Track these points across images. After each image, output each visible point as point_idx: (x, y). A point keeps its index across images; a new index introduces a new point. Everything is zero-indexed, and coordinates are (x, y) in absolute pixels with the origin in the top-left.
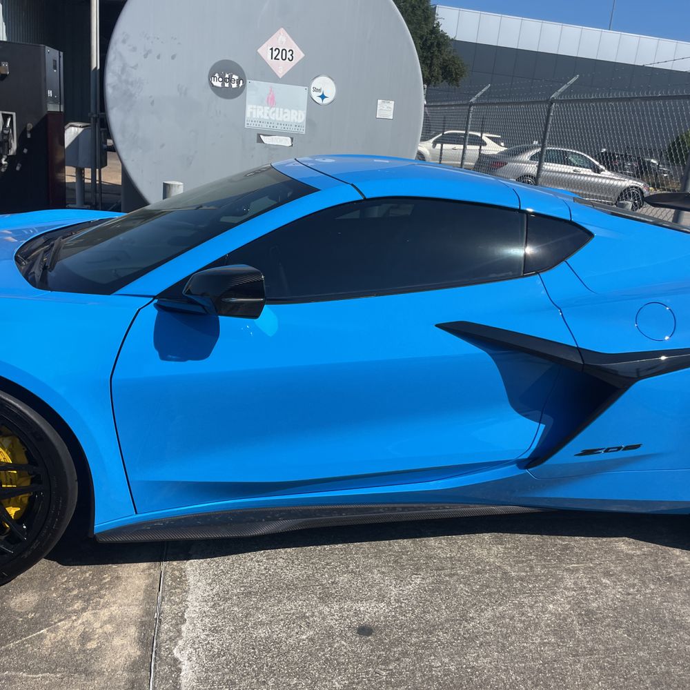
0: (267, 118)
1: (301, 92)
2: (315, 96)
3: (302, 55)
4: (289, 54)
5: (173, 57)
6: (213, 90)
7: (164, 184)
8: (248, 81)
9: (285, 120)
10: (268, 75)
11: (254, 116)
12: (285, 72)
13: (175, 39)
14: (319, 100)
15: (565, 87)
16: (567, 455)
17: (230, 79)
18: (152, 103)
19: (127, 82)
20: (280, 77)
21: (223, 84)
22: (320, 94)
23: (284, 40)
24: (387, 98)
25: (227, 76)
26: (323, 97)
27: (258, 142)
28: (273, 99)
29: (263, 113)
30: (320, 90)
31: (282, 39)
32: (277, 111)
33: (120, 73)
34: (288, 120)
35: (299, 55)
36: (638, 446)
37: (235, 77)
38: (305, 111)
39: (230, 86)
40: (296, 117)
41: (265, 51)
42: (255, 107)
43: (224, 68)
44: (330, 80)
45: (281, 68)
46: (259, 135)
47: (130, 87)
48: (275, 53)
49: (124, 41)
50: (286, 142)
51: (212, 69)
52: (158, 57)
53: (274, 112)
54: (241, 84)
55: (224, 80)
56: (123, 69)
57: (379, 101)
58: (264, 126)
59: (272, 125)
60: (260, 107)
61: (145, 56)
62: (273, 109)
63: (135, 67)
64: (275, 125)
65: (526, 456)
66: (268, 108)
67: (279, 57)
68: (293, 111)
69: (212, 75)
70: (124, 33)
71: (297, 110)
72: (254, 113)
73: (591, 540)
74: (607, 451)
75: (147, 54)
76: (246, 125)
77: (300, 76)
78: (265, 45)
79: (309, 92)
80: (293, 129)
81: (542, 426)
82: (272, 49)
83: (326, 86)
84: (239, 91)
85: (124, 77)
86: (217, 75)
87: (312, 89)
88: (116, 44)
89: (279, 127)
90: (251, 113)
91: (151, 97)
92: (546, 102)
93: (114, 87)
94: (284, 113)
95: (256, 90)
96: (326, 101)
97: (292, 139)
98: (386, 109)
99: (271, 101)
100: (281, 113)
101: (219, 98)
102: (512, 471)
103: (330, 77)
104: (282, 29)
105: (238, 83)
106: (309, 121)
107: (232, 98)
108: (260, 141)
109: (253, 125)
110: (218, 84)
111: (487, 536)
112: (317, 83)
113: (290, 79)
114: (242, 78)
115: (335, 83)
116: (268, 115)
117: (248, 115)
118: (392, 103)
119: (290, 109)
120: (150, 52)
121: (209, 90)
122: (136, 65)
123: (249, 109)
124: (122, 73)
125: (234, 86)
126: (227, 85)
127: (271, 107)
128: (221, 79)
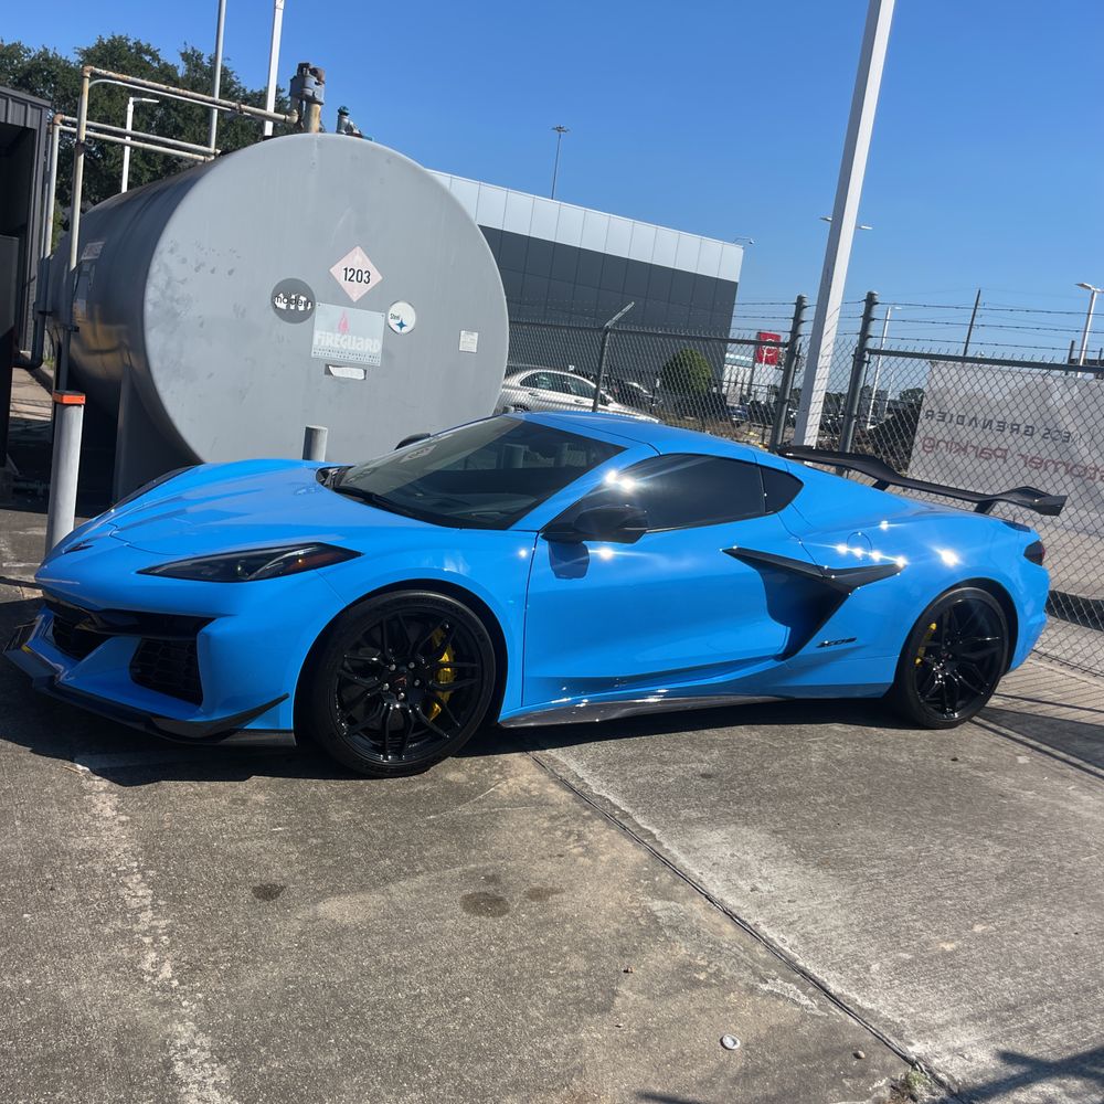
0: (338, 346)
1: (378, 318)
2: (393, 323)
3: (380, 278)
4: (365, 276)
5: (231, 273)
6: (276, 312)
7: (307, 428)
8: (317, 304)
9: (358, 350)
10: (341, 298)
11: (323, 344)
12: (360, 297)
13: (235, 251)
14: (397, 329)
15: (619, 315)
16: (810, 648)
17: (297, 302)
18: (202, 325)
19: (172, 299)
20: (355, 300)
21: (288, 306)
22: (399, 322)
23: (360, 260)
24: (471, 330)
25: (293, 297)
26: (401, 325)
27: (326, 373)
28: (345, 325)
29: (333, 341)
30: (398, 318)
31: (358, 259)
32: (350, 340)
33: (163, 287)
34: (361, 349)
35: (376, 277)
36: (853, 640)
37: (303, 299)
38: (381, 341)
39: (296, 308)
40: (372, 347)
41: (338, 271)
42: (324, 333)
43: (290, 289)
44: (410, 307)
45: (356, 291)
46: (327, 366)
47: (175, 304)
48: (350, 274)
49: (172, 251)
50: (358, 374)
51: (277, 286)
52: (213, 271)
53: (346, 340)
54: (309, 307)
55: (290, 302)
56: (168, 284)
57: (463, 332)
58: (334, 355)
59: (343, 355)
60: (329, 334)
61: (197, 270)
62: (345, 337)
63: (183, 282)
64: (347, 355)
65: (781, 652)
66: (339, 335)
67: (354, 278)
68: (367, 340)
69: (275, 296)
70: (172, 241)
71: (372, 338)
72: (323, 341)
73: (814, 726)
74: (836, 643)
75: (199, 267)
76: (313, 355)
77: (378, 301)
78: (338, 265)
79: (386, 320)
80: (366, 360)
81: (789, 629)
82: (346, 269)
83: (405, 313)
84: (307, 315)
85: (169, 292)
86: (281, 295)
87: (390, 316)
88: (161, 253)
89: (351, 358)
90: (320, 341)
91: (200, 317)
92: (601, 329)
93: (155, 305)
94: (357, 341)
95: (325, 313)
96: (405, 330)
97: (365, 371)
98: (469, 342)
99: (343, 327)
100: (354, 341)
101: (284, 322)
102: (772, 664)
103: (409, 303)
104: (358, 248)
105: (306, 305)
106: (386, 352)
107: (299, 322)
108: (328, 372)
109: (320, 354)
110: (282, 305)
111: (742, 727)
112: (394, 309)
113: (366, 303)
114: (311, 300)
115: (415, 311)
116: (339, 343)
117: (315, 342)
118: (476, 334)
119: (365, 338)
120: (203, 265)
121: (272, 312)
122: (185, 280)
123: (317, 335)
124: (167, 288)
125: (301, 308)
126: (292, 307)
127: (343, 334)
128: (286, 300)
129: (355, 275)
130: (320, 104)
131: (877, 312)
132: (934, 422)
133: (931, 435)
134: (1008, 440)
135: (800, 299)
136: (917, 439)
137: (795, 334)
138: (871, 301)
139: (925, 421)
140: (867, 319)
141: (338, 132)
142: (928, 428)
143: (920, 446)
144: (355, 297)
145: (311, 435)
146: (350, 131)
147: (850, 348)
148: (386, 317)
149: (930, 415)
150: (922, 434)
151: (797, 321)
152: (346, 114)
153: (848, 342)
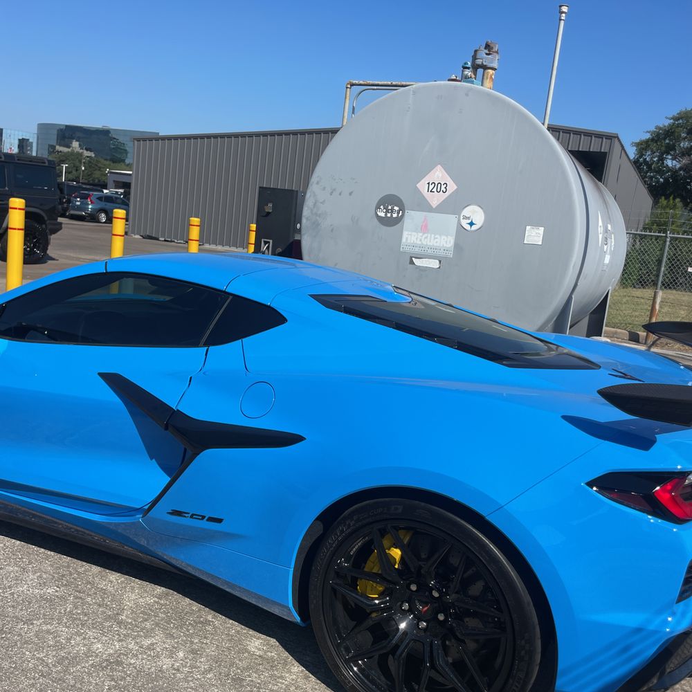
0: (420, 243)
1: (452, 219)
2: (465, 223)
3: (455, 187)
4: (443, 188)
5: (350, 194)
6: (378, 220)
8: (406, 211)
9: (435, 245)
10: (424, 206)
11: (409, 241)
12: (438, 203)
13: (353, 179)
14: (468, 227)
17: (392, 210)
18: (332, 230)
19: (316, 214)
20: (434, 207)
21: (386, 215)
22: (469, 221)
23: (440, 175)
24: (536, 224)
25: (390, 207)
26: (471, 224)
27: (410, 263)
28: (426, 226)
29: (417, 239)
30: (468, 218)
31: (439, 174)
32: (429, 238)
33: (312, 207)
34: (438, 244)
35: (452, 187)
37: (396, 208)
38: (454, 237)
39: (392, 215)
40: (445, 242)
41: (422, 186)
42: (410, 233)
43: (389, 201)
46: (411, 257)
47: (318, 218)
48: (431, 187)
49: (318, 183)
50: (434, 264)
51: (379, 202)
52: (340, 194)
53: (426, 238)
54: (400, 214)
55: (387, 211)
56: (315, 204)
57: (528, 228)
58: (417, 249)
59: (423, 249)
60: (414, 233)
61: (331, 194)
62: (426, 235)
63: (323, 203)
64: (426, 249)
66: (421, 234)
67: (435, 190)
68: (443, 237)
69: (378, 207)
70: (318, 176)
71: (447, 236)
72: (409, 239)
75: (332, 192)
76: (401, 249)
77: (453, 206)
78: (422, 181)
79: (459, 220)
80: (442, 253)
82: (429, 183)
83: (476, 214)
84: (399, 220)
85: (315, 210)
86: (382, 207)
87: (462, 218)
88: (312, 185)
89: (429, 251)
90: (407, 238)
91: (331, 225)
93: (307, 219)
94: (435, 238)
95: (413, 218)
96: (474, 228)
97: (440, 262)
98: (534, 236)
99: (424, 228)
100: (433, 238)
101: (382, 226)
103: (480, 206)
104: (439, 166)
105: (398, 213)
106: (457, 245)
108: (412, 262)
109: (407, 249)
110: (382, 214)
112: (466, 212)
113: (443, 208)
114: (402, 209)
115: (484, 212)
116: (421, 240)
117: (404, 240)
118: (542, 229)
119: (440, 235)
120: (334, 190)
121: (376, 220)
122: (324, 201)
123: (405, 234)
124: (314, 207)
125: (395, 215)
126: (389, 215)
127: (424, 233)
128: (385, 211)
129: (437, 187)
130: (493, 69)
144: (434, 204)
148: (459, 217)
152: (468, 68)
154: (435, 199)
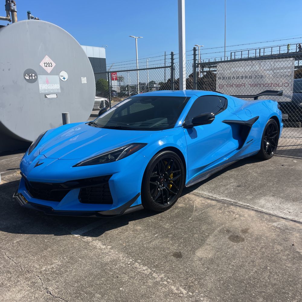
1: (56, 77)
2: (62, 78)
4: (50, 65)
5: (9, 70)
6: (26, 80)
7: (62, 114)
8: (38, 76)
9: (53, 88)
10: (45, 73)
11: (42, 88)
12: (51, 71)
13: (9, 62)
14: (63, 80)
16: (245, 145)
17: (32, 76)
18: (4, 88)
20: (49, 73)
21: (29, 78)
22: (63, 77)
24: (84, 77)
25: (30, 75)
26: (64, 78)
27: (45, 98)
29: (45, 87)
30: (62, 76)
31: (47, 59)
32: (50, 86)
35: (54, 64)
36: (252, 140)
37: (33, 75)
38: (59, 84)
39: (32, 78)
40: (57, 87)
41: (42, 64)
42: (42, 85)
43: (29, 72)
44: (65, 72)
46: (45, 95)
48: (46, 65)
50: (54, 96)
51: (24, 73)
52: (3, 70)
53: (49, 86)
54: (36, 77)
55: (30, 76)
57: (82, 78)
58: (47, 91)
59: (49, 91)
60: (44, 85)
62: (48, 85)
64: (50, 91)
67: (47, 66)
68: (55, 85)
69: (25, 75)
71: (57, 84)
72: (42, 87)
74: (250, 141)
76: (40, 92)
77: (56, 72)
78: (42, 62)
79: (59, 77)
80: (56, 91)
81: (238, 141)
84: (36, 80)
86: (26, 75)
89: (52, 91)
90: (41, 87)
91: (3, 86)
94: (52, 86)
95: (41, 79)
96: (65, 80)
97: (57, 95)
98: (84, 80)
99: (47, 82)
101: (29, 83)
103: (65, 71)
104: (47, 56)
105: (35, 77)
106: (61, 87)
107: (34, 83)
108: (46, 97)
109: (43, 92)
110: (27, 78)
112: (61, 74)
113: (52, 73)
114: (36, 75)
116: (47, 87)
118: (86, 78)
119: (54, 84)
121: (25, 81)
123: (40, 85)
125: (34, 78)
126: (31, 78)
127: (48, 84)
128: (28, 76)
129: (48, 65)
130: (16, 12)
131: (197, 52)
132: (221, 80)
133: (221, 84)
134: (244, 81)
135: (172, 53)
136: (217, 86)
137: (172, 63)
138: (195, 50)
139: (218, 80)
140: (195, 55)
141: (29, 19)
142: (220, 82)
143: (218, 88)
144: (49, 71)
145: (64, 116)
146: (32, 18)
147: (191, 64)
148: (59, 76)
149: (220, 78)
150: (218, 84)
151: (172, 59)
152: (30, 13)
153: (190, 63)
154: (49, 70)
